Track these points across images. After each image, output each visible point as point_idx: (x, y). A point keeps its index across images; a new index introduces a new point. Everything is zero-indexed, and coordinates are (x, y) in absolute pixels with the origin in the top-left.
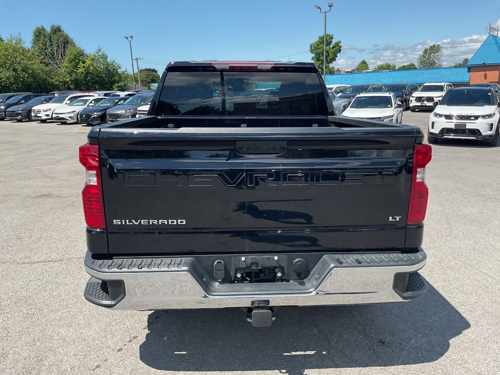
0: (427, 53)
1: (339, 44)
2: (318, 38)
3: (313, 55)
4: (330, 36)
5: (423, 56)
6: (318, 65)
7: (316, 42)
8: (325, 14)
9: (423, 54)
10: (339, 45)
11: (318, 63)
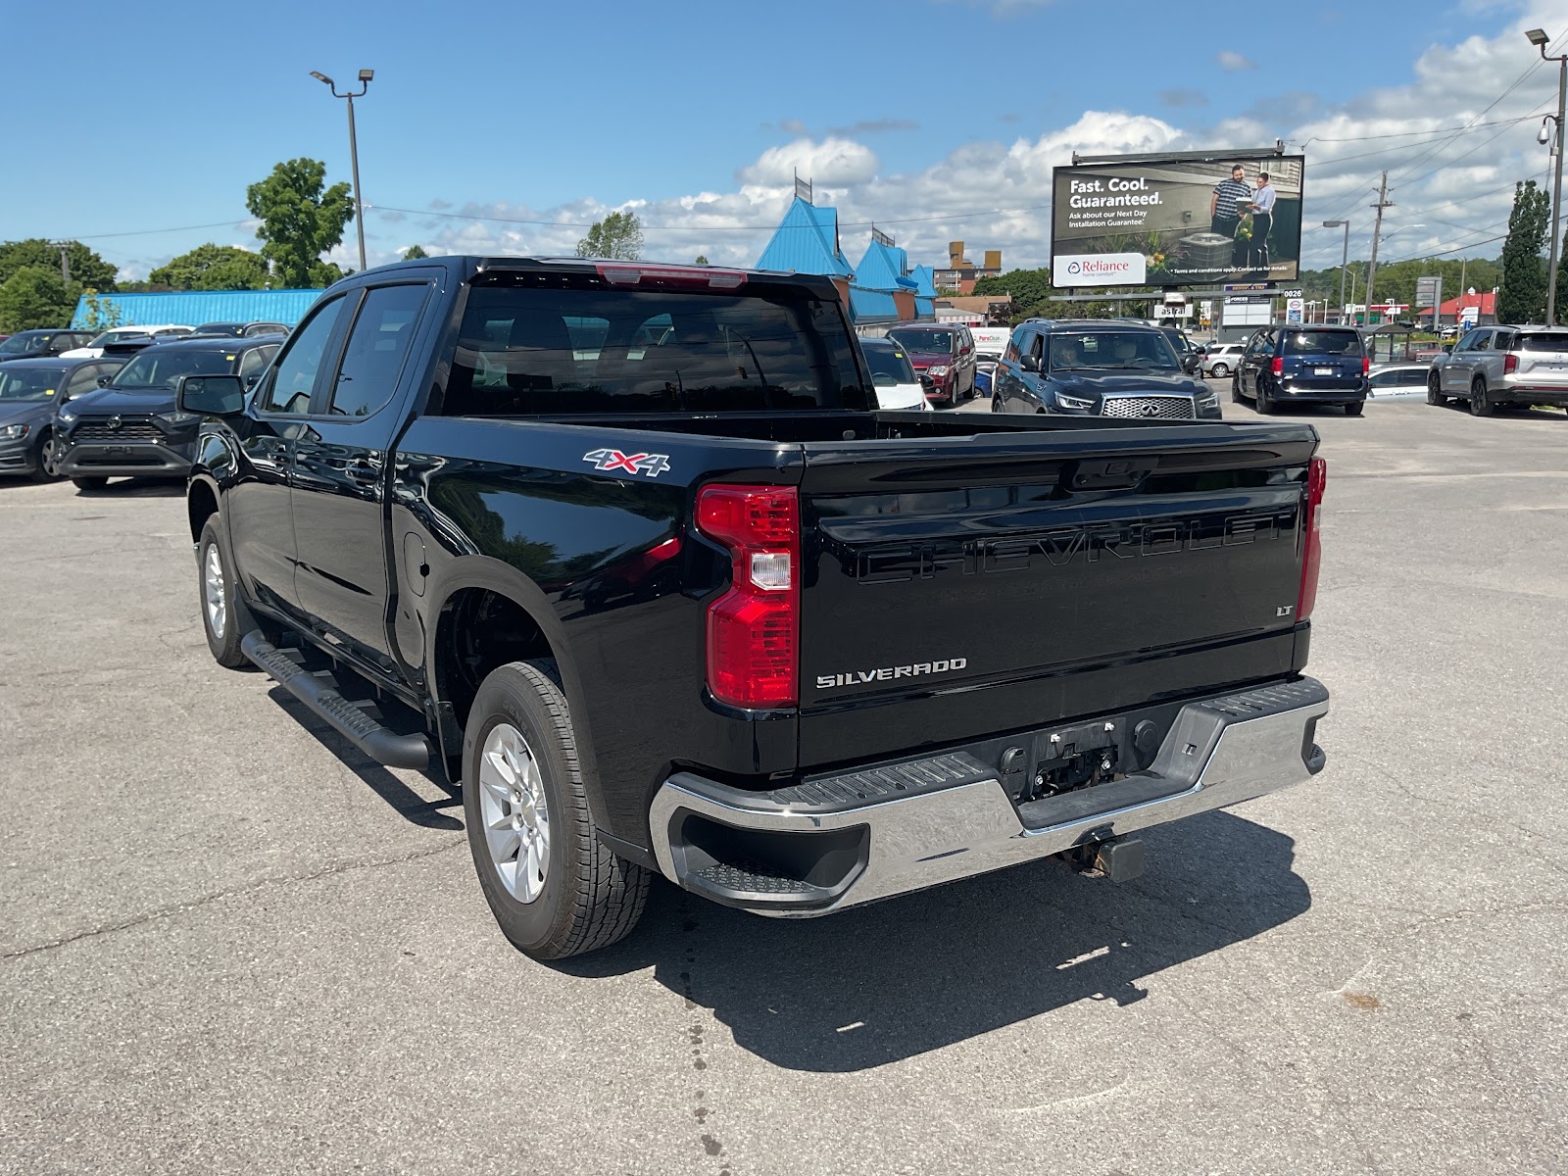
0: (601, 238)
1: (345, 192)
2: (276, 168)
3: (262, 223)
4: (314, 164)
5: (589, 244)
6: (283, 254)
7: (265, 182)
8: (350, 101)
9: (590, 238)
10: (347, 195)
11: (280, 247)
